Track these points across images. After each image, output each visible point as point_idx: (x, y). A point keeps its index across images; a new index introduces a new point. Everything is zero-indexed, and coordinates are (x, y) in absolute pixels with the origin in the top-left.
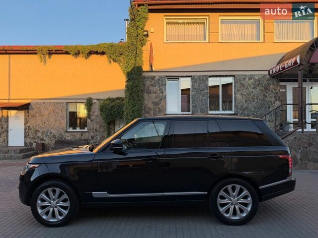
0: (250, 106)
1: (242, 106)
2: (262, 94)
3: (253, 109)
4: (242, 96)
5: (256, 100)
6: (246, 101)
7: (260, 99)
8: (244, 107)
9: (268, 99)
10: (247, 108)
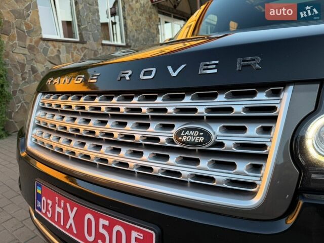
0: (140, 36)
1: (134, 36)
2: (147, 24)
3: (142, 41)
4: (132, 23)
5: (143, 30)
6: (136, 30)
7: (146, 30)
8: (135, 37)
9: (152, 31)
10: (137, 40)
